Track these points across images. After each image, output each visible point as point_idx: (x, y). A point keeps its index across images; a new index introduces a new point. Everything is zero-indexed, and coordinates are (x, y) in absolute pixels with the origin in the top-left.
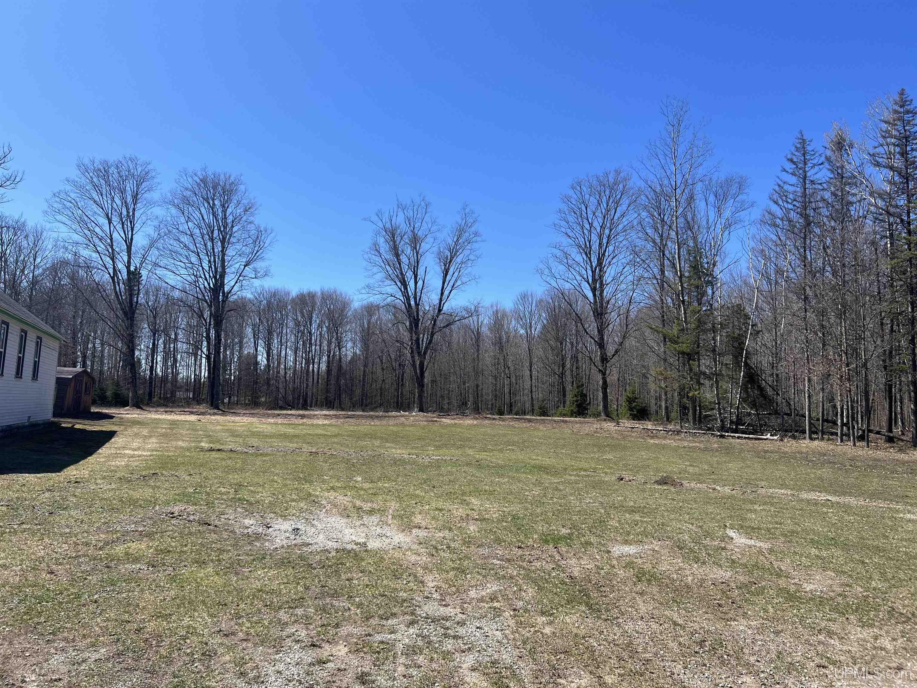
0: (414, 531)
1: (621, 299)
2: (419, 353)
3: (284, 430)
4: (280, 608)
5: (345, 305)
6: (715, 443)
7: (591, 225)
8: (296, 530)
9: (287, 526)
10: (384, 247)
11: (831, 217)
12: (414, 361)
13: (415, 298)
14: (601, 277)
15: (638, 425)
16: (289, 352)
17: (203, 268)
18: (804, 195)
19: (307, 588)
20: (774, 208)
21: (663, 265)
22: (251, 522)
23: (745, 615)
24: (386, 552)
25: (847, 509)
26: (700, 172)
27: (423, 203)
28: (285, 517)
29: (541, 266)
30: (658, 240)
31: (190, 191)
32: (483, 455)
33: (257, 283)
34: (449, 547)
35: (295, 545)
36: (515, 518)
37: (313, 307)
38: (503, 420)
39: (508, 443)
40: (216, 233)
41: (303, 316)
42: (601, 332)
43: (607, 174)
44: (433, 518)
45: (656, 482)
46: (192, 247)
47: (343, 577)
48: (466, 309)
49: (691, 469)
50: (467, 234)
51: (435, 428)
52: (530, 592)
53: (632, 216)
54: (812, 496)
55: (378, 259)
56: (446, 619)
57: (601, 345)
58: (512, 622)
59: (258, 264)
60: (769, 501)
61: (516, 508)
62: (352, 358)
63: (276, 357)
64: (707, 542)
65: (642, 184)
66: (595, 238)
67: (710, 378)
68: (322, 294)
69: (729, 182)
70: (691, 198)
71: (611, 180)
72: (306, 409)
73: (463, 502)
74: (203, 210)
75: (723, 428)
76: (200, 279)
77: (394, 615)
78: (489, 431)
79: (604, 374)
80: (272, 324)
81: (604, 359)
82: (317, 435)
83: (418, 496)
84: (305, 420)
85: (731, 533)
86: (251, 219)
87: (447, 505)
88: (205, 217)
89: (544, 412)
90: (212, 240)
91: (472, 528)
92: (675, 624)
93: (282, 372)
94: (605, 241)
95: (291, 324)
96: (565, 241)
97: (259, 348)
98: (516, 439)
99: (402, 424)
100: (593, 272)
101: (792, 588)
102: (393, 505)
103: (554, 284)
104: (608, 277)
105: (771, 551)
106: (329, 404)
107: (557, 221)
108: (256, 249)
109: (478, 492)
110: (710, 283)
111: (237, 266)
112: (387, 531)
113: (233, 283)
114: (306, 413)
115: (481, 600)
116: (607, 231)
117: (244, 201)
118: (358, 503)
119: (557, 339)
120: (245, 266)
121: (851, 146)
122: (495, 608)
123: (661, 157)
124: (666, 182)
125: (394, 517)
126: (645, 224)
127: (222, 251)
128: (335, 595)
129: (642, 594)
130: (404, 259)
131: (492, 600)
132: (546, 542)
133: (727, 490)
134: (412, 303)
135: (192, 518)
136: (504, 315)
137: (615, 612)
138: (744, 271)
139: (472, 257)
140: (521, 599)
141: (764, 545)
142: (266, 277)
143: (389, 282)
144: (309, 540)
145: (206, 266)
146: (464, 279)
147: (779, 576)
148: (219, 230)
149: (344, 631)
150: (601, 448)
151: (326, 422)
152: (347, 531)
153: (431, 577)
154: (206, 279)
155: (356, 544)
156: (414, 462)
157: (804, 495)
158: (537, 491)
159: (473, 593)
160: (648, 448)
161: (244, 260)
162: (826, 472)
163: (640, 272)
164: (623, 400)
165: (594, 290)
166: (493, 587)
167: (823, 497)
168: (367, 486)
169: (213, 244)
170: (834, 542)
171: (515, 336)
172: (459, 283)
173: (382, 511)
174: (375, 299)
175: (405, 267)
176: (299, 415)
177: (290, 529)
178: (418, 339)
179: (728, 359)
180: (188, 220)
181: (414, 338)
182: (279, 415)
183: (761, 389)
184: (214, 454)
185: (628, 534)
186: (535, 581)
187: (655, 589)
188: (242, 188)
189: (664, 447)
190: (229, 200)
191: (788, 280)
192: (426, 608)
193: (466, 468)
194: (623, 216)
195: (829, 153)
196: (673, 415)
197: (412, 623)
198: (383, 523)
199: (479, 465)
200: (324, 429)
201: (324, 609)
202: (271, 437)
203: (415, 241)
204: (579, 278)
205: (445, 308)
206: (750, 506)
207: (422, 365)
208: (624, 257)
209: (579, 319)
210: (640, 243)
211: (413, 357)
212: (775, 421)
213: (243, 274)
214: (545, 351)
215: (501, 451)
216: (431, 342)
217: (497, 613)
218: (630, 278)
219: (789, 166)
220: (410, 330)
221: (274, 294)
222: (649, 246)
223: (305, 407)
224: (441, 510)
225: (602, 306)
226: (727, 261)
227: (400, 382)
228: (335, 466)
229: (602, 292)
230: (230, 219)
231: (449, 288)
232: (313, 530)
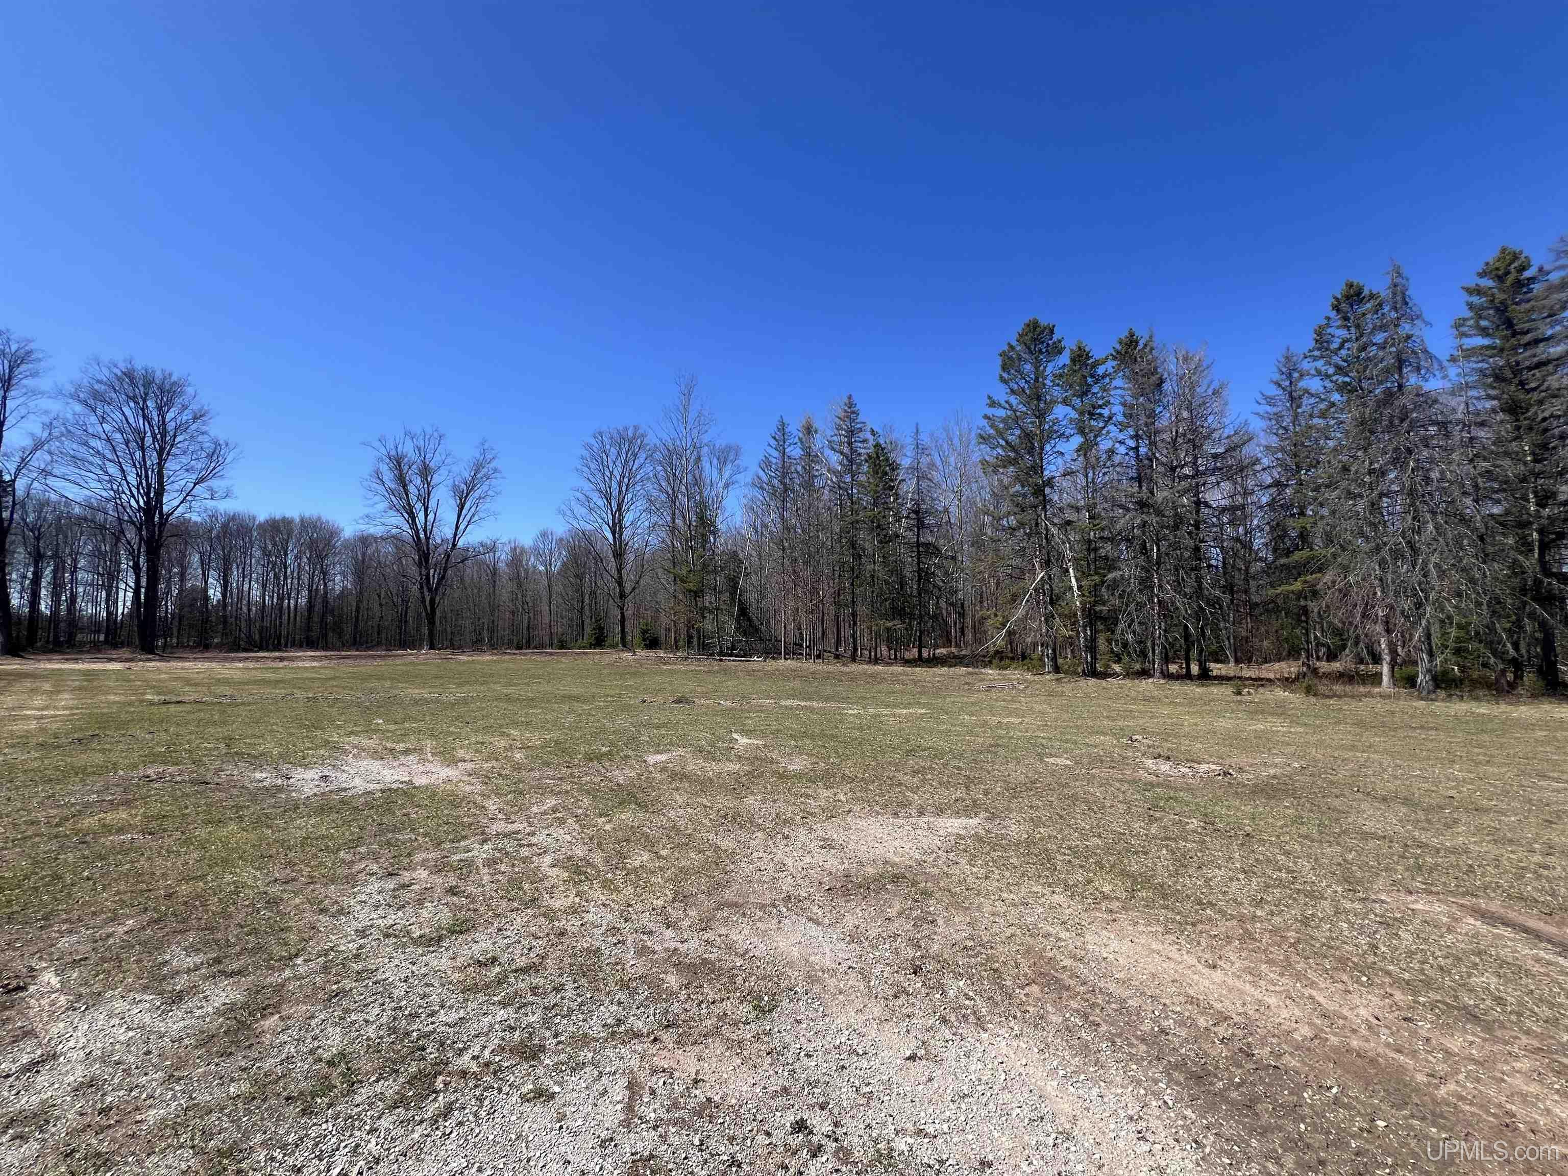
0: (460, 764)
1: (637, 543)
2: (430, 590)
3: (259, 675)
4: (338, 850)
5: (333, 533)
6: (716, 666)
7: (611, 473)
8: (325, 778)
9: (312, 774)
10: (388, 476)
11: (801, 485)
12: (423, 598)
13: (425, 531)
14: (620, 521)
15: (652, 654)
16: (255, 585)
17: (128, 483)
18: (783, 467)
19: (361, 829)
20: (761, 473)
21: (674, 514)
22: (264, 775)
23: (752, 793)
24: (438, 786)
25: (812, 710)
26: (706, 438)
27: (436, 434)
28: (306, 767)
29: (563, 507)
30: (671, 492)
31: (106, 384)
32: (511, 690)
33: (210, 504)
34: (500, 775)
35: (331, 792)
36: (557, 743)
37: (289, 535)
38: (524, 655)
39: (533, 676)
40: (148, 440)
41: (274, 545)
42: (619, 571)
43: (626, 429)
44: (477, 751)
45: (675, 702)
46: (109, 455)
47: (398, 813)
48: (482, 545)
49: (699, 689)
50: (485, 470)
51: (452, 665)
52: (586, 801)
53: (648, 468)
54: (789, 703)
55: (381, 489)
56: (517, 833)
57: (620, 583)
58: (577, 826)
59: (215, 483)
60: (760, 709)
61: (555, 735)
62: (342, 592)
63: (235, 591)
64: (720, 744)
65: (658, 443)
66: (614, 485)
67: (710, 612)
68: (302, 520)
69: (729, 448)
70: (699, 459)
71: (630, 435)
72: (279, 650)
73: (503, 734)
74: (126, 410)
75: (721, 653)
76: (123, 496)
77: (465, 838)
78: (511, 666)
79: (622, 609)
80: (229, 552)
81: (622, 596)
82: (307, 678)
83: (452, 733)
84: (285, 663)
85: (735, 736)
86: (204, 428)
87: (487, 738)
88: (131, 420)
89: (562, 645)
90: (142, 448)
91: (518, 756)
92: (705, 807)
93: (245, 609)
94: (624, 489)
95: (257, 553)
96: (587, 486)
97: (210, 580)
98: (541, 672)
99: (412, 663)
100: (614, 516)
101: (781, 770)
102: (429, 744)
103: (575, 524)
104: (627, 522)
105: (765, 746)
106: (310, 643)
107: (579, 467)
108: (213, 465)
109: (515, 724)
110: (714, 533)
111: (183, 483)
112: (429, 767)
113: (176, 503)
114: (285, 654)
115: (545, 813)
116: (626, 480)
117: (194, 406)
118: (389, 745)
119: (576, 576)
120: (195, 484)
121: (816, 432)
122: (558, 818)
123: (675, 421)
124: (678, 442)
125: (433, 755)
126: (659, 476)
127: (159, 464)
128: (395, 830)
129: (677, 789)
130: (412, 489)
131: (554, 812)
132: (591, 760)
133: (729, 703)
134: (422, 536)
135: (179, 779)
136: (523, 550)
137: (659, 806)
138: (738, 524)
139: (490, 493)
140: (580, 807)
141: (760, 743)
142: (227, 499)
143: (392, 513)
144: (344, 785)
145: (132, 479)
146: (482, 515)
147: (772, 763)
148: (154, 437)
149: (418, 857)
150: (622, 676)
151: (315, 664)
152: (386, 772)
153: (491, 802)
154: (133, 496)
155: (402, 783)
156: (437, 701)
157: (783, 703)
158: (571, 718)
159: (535, 809)
160: (662, 673)
161: (194, 476)
162: (797, 684)
163: (655, 518)
164: (637, 632)
165: (613, 533)
166: (551, 802)
167: (796, 703)
168: (392, 727)
169: (144, 455)
170: (805, 735)
171: (534, 572)
172: (476, 518)
173: (419, 750)
174: (376, 530)
175: (413, 498)
176: (276, 658)
177: (317, 777)
178: (428, 574)
179: (726, 596)
180: (103, 420)
181: (424, 573)
182: (247, 658)
183: (750, 620)
184: (173, 708)
185: (659, 745)
186: (588, 792)
187: (687, 785)
188: (190, 390)
189: (676, 672)
190: (170, 404)
191: (771, 532)
192: (494, 827)
193: (495, 703)
194: (640, 467)
195: (801, 435)
196: (681, 643)
197: (484, 841)
198: (423, 761)
199: (508, 699)
200: (316, 673)
201: (389, 843)
202: (247, 683)
203: (426, 472)
204: (600, 521)
205: (460, 544)
206: (747, 715)
207: (432, 601)
208: (641, 504)
209: (599, 558)
210: (655, 493)
211: (422, 593)
212: (760, 646)
213: (193, 492)
214: (564, 586)
215: (528, 684)
216: (443, 577)
217: (562, 822)
218: (647, 523)
219: (773, 443)
220: (420, 565)
221: (233, 518)
222: (663, 497)
223: (277, 648)
224: (482, 743)
225: (620, 547)
226: (727, 514)
227: (403, 620)
228: (345, 711)
229: (621, 536)
230: (171, 426)
231: (465, 523)
232: (345, 775)
